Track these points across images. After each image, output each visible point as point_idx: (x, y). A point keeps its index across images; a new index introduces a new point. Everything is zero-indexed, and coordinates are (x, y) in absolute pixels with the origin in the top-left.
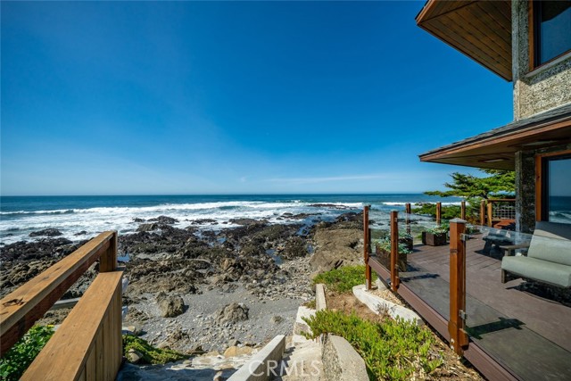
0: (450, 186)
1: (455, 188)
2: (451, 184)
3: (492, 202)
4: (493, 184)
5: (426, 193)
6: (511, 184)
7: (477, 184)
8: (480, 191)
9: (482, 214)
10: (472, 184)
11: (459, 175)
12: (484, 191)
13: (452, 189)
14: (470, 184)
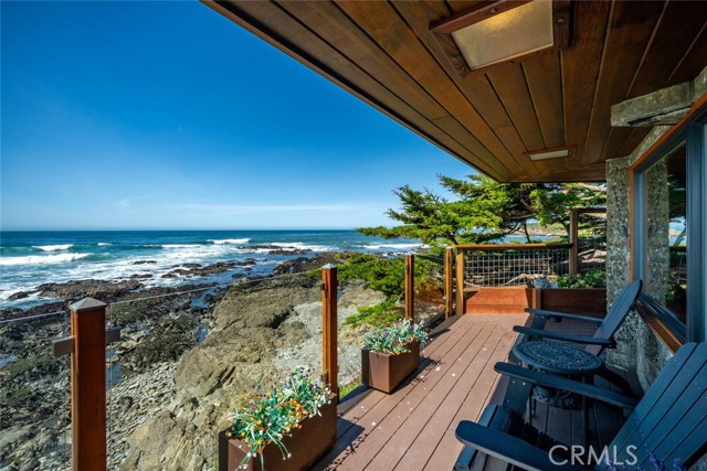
0: (397, 217)
1: (406, 220)
2: (400, 212)
3: (465, 250)
4: (465, 213)
5: (361, 230)
6: (490, 214)
7: (439, 213)
8: (445, 227)
9: (446, 277)
10: (432, 211)
11: (410, 193)
12: (450, 227)
13: (401, 223)
14: (428, 212)
